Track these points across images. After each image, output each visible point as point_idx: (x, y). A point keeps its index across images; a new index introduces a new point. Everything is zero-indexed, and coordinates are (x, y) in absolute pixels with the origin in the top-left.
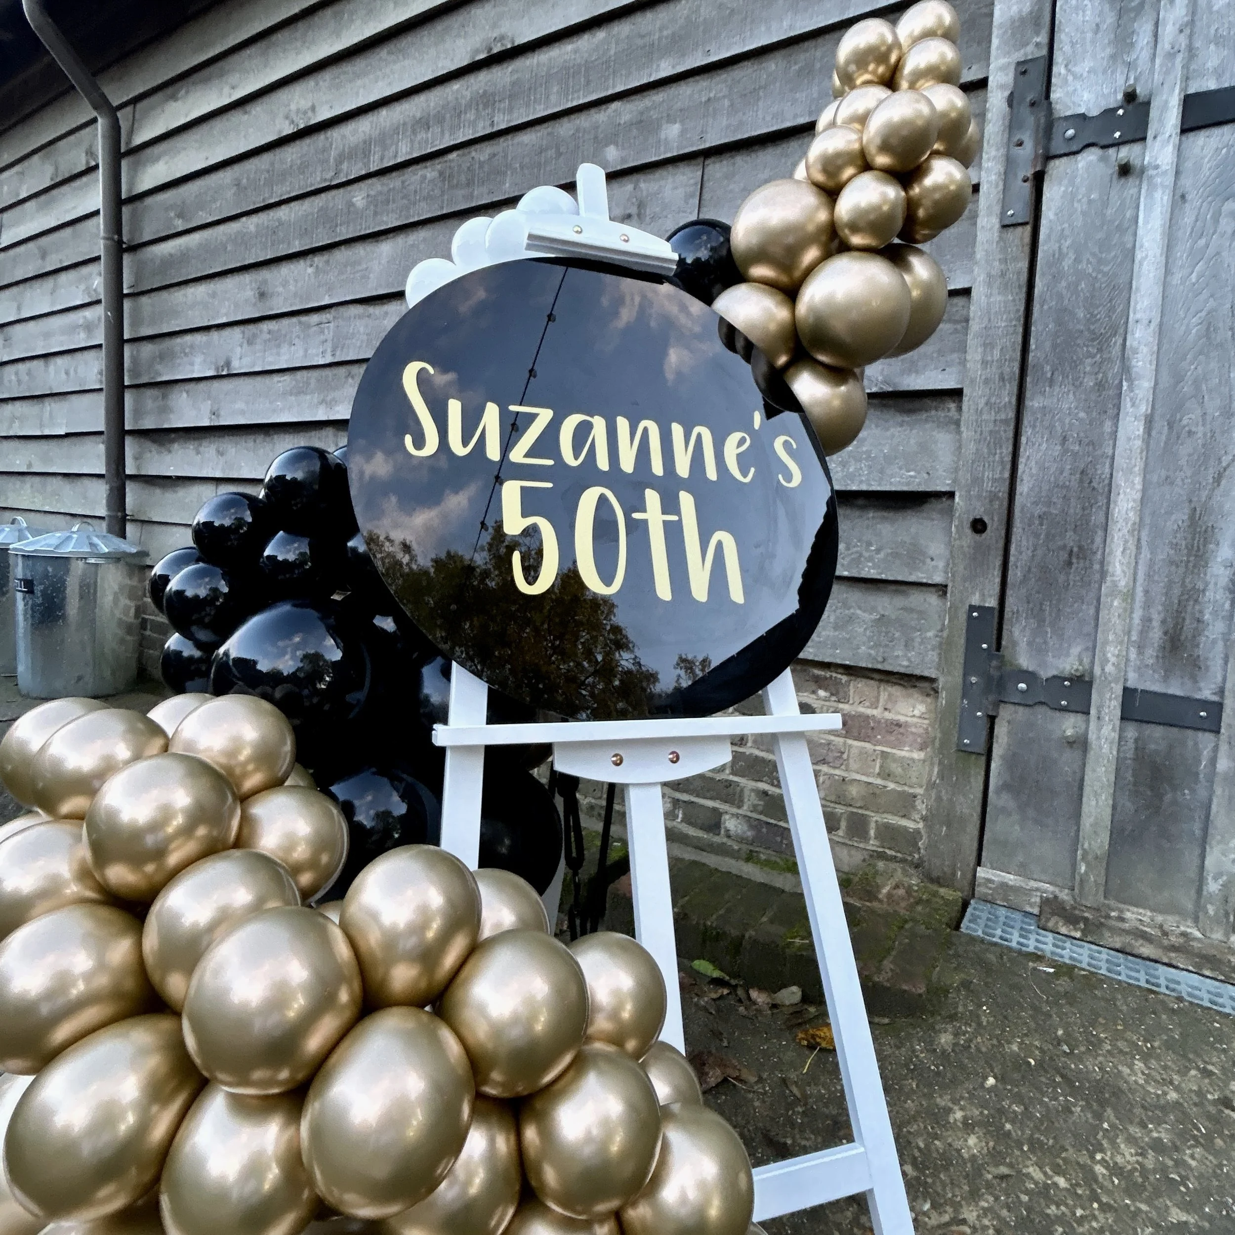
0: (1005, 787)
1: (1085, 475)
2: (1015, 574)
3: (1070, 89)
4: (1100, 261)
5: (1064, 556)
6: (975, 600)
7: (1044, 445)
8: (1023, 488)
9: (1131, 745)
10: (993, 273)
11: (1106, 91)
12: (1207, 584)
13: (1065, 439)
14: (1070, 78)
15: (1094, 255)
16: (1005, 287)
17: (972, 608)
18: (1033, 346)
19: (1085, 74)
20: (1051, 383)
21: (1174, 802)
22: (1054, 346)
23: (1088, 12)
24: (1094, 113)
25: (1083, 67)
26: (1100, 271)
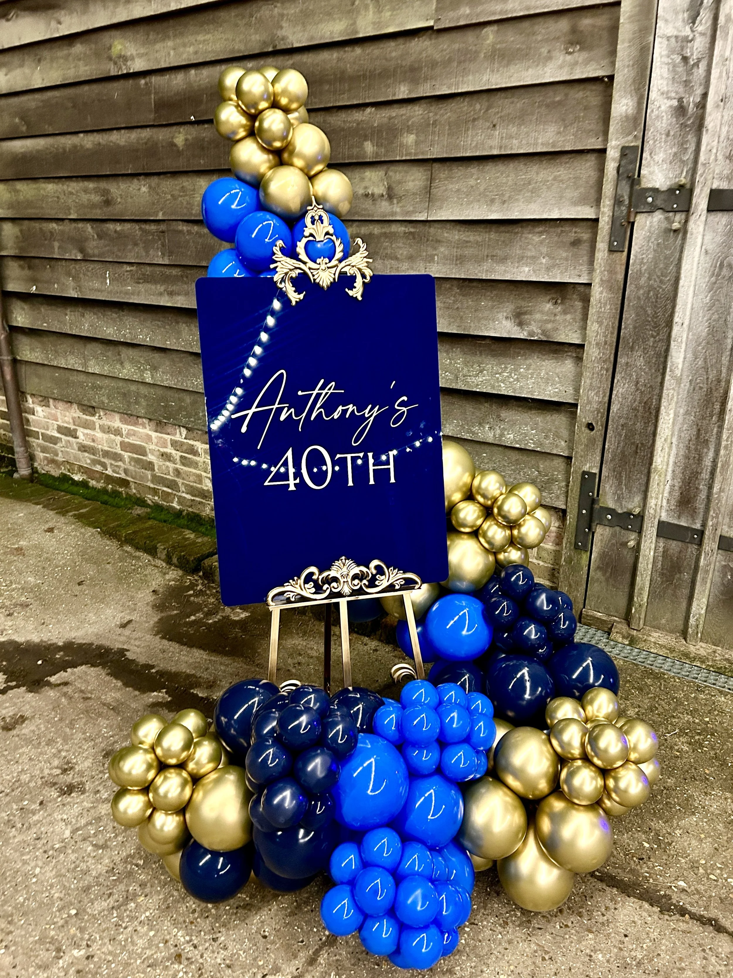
0: (598, 568)
1: (647, 405)
2: (608, 456)
3: (652, 169)
4: (661, 282)
5: (634, 448)
6: (586, 468)
7: (627, 385)
8: (615, 408)
9: (661, 549)
10: (604, 279)
11: (671, 176)
12: (702, 469)
13: (637, 383)
14: (652, 162)
15: (658, 277)
16: (611, 289)
17: (584, 473)
18: (623, 327)
19: (660, 162)
20: (632, 349)
21: (680, 579)
22: (635, 328)
23: (664, 121)
24: (664, 188)
25: (660, 156)
26: (661, 288)
